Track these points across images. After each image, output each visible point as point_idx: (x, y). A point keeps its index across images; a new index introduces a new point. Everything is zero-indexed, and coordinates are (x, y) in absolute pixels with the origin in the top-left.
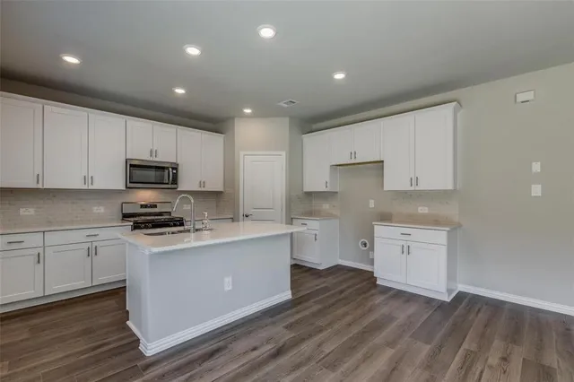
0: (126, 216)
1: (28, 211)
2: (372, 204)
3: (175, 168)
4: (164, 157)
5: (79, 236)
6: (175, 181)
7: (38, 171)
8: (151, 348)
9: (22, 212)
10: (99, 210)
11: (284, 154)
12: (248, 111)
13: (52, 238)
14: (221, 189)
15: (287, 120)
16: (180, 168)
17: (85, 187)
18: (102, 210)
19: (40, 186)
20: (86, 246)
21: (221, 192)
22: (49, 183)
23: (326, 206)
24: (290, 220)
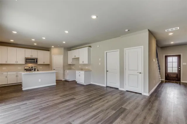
0: (25, 69)
1: (4, 68)
2: (80, 67)
3: (37, 59)
4: (34, 56)
5: (15, 73)
6: (37, 61)
7: (6, 60)
8: (24, 89)
10: (19, 68)
11: (62, 56)
12: (53, 47)
13: (9, 73)
14: (49, 64)
15: (63, 48)
17: (16, 63)
18: (20, 68)
19: (7, 63)
20: (16, 75)
23: (73, 67)
24: (64, 71)
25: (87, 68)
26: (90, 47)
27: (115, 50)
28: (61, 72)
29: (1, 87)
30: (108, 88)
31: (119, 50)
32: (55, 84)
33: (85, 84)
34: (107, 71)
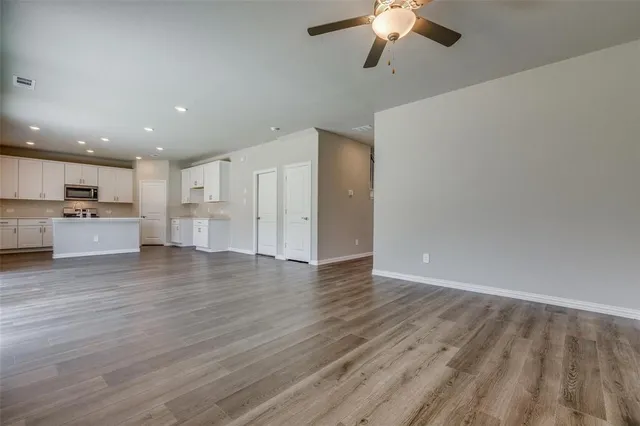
0: (64, 214)
1: (10, 211)
3: (96, 189)
4: (89, 183)
5: (36, 222)
6: (96, 195)
7: (16, 191)
8: (56, 256)
9: (8, 211)
10: (50, 211)
12: (139, 158)
13: (22, 222)
14: (131, 202)
15: (167, 163)
16: (99, 190)
17: (40, 199)
18: (52, 210)
19: (17, 198)
20: (39, 227)
21: (131, 204)
22: (22, 196)
23: (195, 212)
24: (170, 220)
25: (222, 212)
26: (228, 160)
27: (269, 170)
28: (162, 223)
29: (2, 255)
30: (260, 258)
31: (275, 169)
32: (138, 250)
33: (210, 251)
34: (258, 218)
